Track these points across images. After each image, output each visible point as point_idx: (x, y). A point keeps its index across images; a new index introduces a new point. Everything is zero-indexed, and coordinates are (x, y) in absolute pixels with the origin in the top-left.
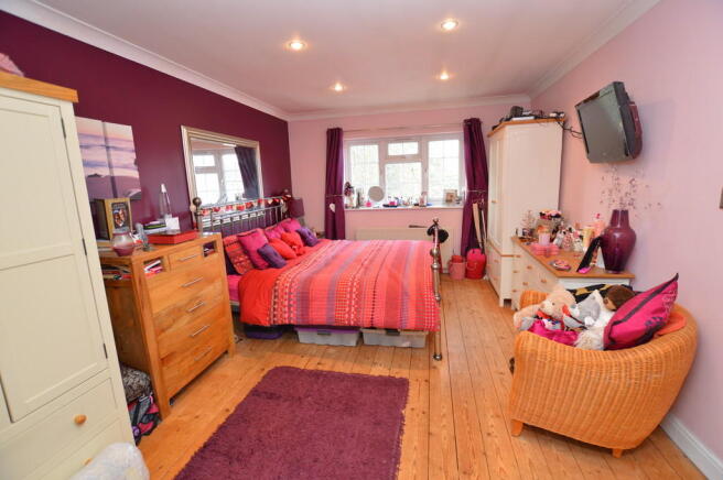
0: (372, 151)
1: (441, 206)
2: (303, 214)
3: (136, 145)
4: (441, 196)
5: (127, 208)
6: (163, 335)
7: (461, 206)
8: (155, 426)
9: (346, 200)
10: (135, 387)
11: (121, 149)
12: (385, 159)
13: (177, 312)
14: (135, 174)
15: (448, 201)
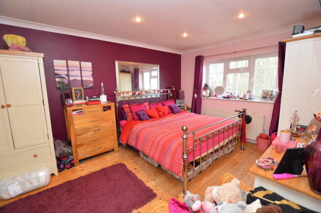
0: (220, 67)
1: (258, 100)
2: (184, 98)
3: (92, 69)
4: (260, 94)
5: (81, 91)
6: (78, 137)
7: (273, 102)
8: (70, 168)
9: (204, 93)
10: (66, 151)
11: (87, 71)
12: (227, 71)
13: (86, 130)
14: (92, 79)
15: (264, 98)
